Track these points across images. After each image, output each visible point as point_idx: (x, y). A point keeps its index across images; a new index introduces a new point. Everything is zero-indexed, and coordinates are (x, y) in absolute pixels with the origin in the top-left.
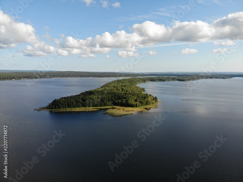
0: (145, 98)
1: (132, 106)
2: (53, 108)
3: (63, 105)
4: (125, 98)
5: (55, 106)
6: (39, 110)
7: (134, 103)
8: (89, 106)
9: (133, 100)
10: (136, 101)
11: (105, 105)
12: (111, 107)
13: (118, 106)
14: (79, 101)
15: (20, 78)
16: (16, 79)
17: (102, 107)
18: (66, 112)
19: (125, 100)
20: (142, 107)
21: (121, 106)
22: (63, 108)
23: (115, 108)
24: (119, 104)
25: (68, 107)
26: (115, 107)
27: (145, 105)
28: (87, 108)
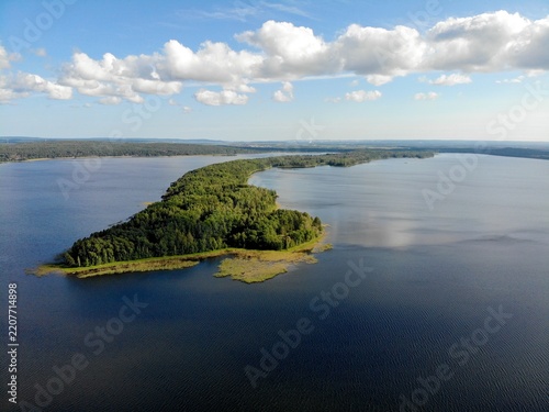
0: (297, 224)
1: (274, 247)
2: (77, 266)
3: (102, 254)
4: (254, 227)
5: (83, 261)
7: (277, 239)
8: (169, 254)
9: (273, 231)
10: (279, 232)
12: (223, 251)
13: (239, 247)
14: (142, 243)
18: (116, 274)
19: (255, 232)
20: (298, 248)
21: (248, 248)
22: (103, 262)
23: (236, 255)
24: (242, 242)
25: (117, 260)
26: (234, 250)
27: (303, 242)
28: (166, 258)
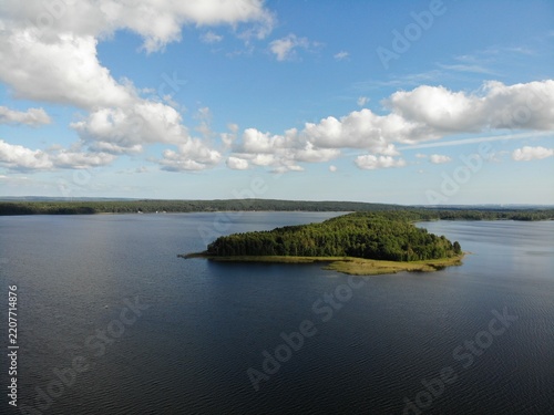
0: (427, 242)
1: (394, 258)
4: (377, 240)
6: (186, 257)
7: (400, 252)
8: (291, 254)
9: (397, 245)
10: (404, 248)
11: (328, 253)
12: (341, 258)
13: (358, 256)
15: (153, 210)
16: (145, 212)
17: (321, 258)
19: (375, 243)
20: (422, 262)
21: (365, 257)
24: (361, 252)
26: (351, 258)
27: (428, 258)
28: (288, 257)
